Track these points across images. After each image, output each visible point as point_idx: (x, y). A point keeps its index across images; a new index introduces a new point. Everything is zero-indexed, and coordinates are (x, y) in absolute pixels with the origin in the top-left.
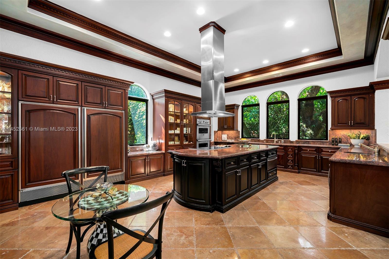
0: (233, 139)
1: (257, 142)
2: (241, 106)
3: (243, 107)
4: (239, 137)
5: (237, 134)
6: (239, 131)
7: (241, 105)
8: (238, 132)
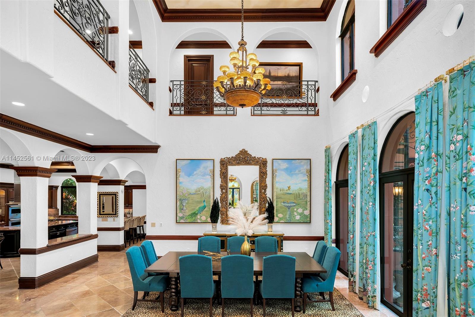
0: (52, 216)
1: (74, 218)
2: (61, 187)
3: (62, 187)
4: (59, 214)
5: (56, 211)
6: (59, 209)
7: (60, 185)
8: (57, 210)
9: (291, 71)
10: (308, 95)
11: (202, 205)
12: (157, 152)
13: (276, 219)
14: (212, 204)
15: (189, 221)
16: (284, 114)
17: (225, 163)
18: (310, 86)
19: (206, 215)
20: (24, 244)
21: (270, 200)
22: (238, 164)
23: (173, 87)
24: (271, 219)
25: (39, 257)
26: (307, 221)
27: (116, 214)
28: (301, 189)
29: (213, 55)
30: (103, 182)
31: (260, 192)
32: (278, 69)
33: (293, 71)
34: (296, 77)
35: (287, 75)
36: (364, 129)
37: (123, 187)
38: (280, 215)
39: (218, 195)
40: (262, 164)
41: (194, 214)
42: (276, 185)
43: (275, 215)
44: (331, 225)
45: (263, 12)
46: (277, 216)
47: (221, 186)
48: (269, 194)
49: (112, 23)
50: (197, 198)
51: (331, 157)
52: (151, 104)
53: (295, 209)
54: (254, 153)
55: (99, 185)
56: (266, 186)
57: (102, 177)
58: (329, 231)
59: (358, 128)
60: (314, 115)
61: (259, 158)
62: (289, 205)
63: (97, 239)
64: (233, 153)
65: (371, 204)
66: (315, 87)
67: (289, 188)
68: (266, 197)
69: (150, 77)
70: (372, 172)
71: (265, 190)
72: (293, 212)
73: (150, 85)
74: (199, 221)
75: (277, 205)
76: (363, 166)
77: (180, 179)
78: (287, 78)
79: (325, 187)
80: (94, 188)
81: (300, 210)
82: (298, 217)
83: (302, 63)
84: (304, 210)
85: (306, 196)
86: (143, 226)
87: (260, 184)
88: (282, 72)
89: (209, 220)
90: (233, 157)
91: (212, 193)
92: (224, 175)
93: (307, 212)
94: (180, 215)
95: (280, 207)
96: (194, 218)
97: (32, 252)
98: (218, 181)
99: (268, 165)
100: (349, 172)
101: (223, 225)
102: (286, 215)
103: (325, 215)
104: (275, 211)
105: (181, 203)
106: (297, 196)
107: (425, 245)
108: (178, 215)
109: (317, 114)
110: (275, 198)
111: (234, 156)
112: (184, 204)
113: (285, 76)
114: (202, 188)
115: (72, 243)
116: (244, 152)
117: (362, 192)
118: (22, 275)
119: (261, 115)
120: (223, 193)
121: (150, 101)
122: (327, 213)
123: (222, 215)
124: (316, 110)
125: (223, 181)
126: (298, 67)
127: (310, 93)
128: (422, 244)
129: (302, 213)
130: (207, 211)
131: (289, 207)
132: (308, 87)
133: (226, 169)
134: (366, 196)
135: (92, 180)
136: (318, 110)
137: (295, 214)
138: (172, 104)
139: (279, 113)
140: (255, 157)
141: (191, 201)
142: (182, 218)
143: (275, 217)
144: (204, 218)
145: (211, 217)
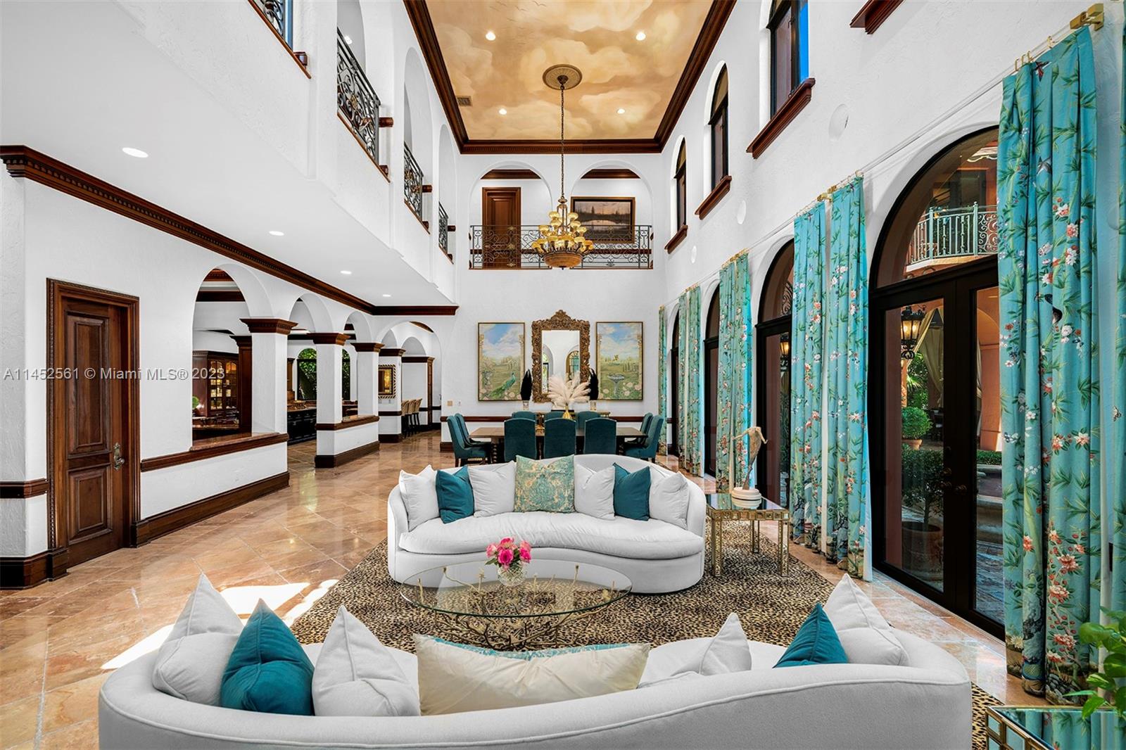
9: (620, 208)
10: (639, 243)
11: (510, 379)
12: (454, 314)
13: (600, 396)
14: (522, 378)
15: (494, 398)
16: (611, 266)
17: (538, 328)
18: (642, 232)
19: (514, 392)
20: (320, 420)
21: (593, 372)
22: (555, 328)
23: (474, 233)
24: (593, 395)
25: (337, 433)
26: (639, 397)
27: (392, 394)
28: (631, 359)
29: (520, 188)
30: (385, 353)
31: (582, 362)
32: (604, 205)
33: (623, 208)
34: (627, 215)
35: (615, 213)
36: (691, 293)
37: (400, 358)
38: (606, 391)
39: (529, 365)
40: (584, 328)
41: (501, 390)
42: (601, 354)
43: (599, 389)
44: (666, 401)
45: (584, 143)
46: (602, 392)
47: (533, 355)
48: (592, 364)
49: (425, 180)
50: (504, 370)
51: (667, 320)
52: (450, 256)
53: (624, 384)
54: (574, 315)
55: (380, 355)
56: (588, 356)
57: (383, 346)
58: (663, 408)
59: (687, 291)
60: (648, 268)
61: (579, 321)
62: (617, 378)
63: (377, 423)
64: (548, 315)
65: (695, 370)
66: (648, 233)
67: (616, 357)
68: (588, 369)
69: (448, 225)
70: (696, 338)
71: (587, 360)
72: (621, 386)
73: (449, 233)
74: (506, 398)
75: (601, 378)
76: (690, 331)
77: (483, 346)
78: (615, 217)
79: (660, 355)
80: (375, 359)
81: (630, 385)
82: (627, 393)
83: (634, 198)
84: (635, 384)
85: (637, 367)
86: (417, 414)
87: (581, 353)
88: (609, 209)
89: (519, 397)
90: (547, 320)
91: (522, 364)
92: (537, 342)
93: (638, 387)
94: (483, 391)
95: (606, 381)
96: (500, 395)
97: (331, 427)
98: (530, 349)
99: (590, 329)
100: (680, 338)
101: (536, 404)
102: (612, 391)
103: (659, 390)
104: (599, 386)
105: (485, 377)
106: (626, 368)
107: (724, 401)
108: (482, 391)
109: (651, 267)
110: (599, 370)
111: (549, 318)
112: (488, 378)
113: (613, 215)
114: (510, 358)
115: (353, 424)
116: (561, 314)
117: (689, 359)
118: (319, 453)
119: (582, 268)
120: (536, 364)
121: (448, 253)
122: (661, 387)
123: (534, 391)
124: (650, 261)
125: (536, 349)
126: (629, 203)
127: (642, 240)
128: (722, 401)
129: (633, 388)
130: (516, 386)
131: (616, 381)
132: (639, 233)
133: (540, 335)
134: (692, 363)
135: (375, 349)
136: (652, 261)
137: (624, 388)
138: (471, 250)
139: (605, 265)
140: (575, 320)
141: (496, 374)
142: (485, 395)
143: (599, 393)
144: (512, 395)
145: (522, 393)
